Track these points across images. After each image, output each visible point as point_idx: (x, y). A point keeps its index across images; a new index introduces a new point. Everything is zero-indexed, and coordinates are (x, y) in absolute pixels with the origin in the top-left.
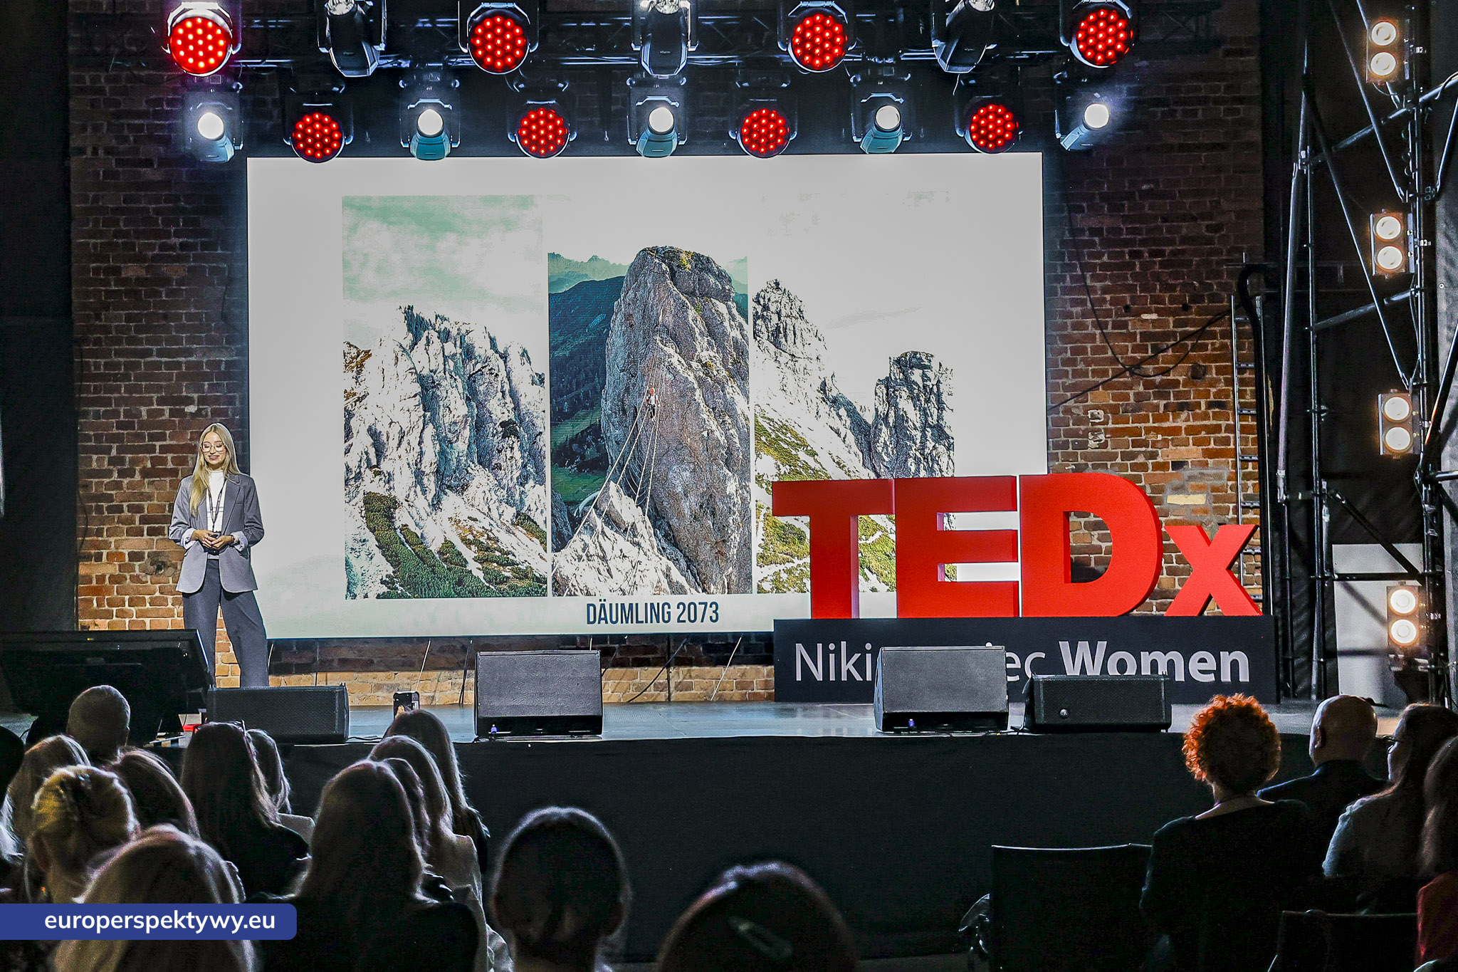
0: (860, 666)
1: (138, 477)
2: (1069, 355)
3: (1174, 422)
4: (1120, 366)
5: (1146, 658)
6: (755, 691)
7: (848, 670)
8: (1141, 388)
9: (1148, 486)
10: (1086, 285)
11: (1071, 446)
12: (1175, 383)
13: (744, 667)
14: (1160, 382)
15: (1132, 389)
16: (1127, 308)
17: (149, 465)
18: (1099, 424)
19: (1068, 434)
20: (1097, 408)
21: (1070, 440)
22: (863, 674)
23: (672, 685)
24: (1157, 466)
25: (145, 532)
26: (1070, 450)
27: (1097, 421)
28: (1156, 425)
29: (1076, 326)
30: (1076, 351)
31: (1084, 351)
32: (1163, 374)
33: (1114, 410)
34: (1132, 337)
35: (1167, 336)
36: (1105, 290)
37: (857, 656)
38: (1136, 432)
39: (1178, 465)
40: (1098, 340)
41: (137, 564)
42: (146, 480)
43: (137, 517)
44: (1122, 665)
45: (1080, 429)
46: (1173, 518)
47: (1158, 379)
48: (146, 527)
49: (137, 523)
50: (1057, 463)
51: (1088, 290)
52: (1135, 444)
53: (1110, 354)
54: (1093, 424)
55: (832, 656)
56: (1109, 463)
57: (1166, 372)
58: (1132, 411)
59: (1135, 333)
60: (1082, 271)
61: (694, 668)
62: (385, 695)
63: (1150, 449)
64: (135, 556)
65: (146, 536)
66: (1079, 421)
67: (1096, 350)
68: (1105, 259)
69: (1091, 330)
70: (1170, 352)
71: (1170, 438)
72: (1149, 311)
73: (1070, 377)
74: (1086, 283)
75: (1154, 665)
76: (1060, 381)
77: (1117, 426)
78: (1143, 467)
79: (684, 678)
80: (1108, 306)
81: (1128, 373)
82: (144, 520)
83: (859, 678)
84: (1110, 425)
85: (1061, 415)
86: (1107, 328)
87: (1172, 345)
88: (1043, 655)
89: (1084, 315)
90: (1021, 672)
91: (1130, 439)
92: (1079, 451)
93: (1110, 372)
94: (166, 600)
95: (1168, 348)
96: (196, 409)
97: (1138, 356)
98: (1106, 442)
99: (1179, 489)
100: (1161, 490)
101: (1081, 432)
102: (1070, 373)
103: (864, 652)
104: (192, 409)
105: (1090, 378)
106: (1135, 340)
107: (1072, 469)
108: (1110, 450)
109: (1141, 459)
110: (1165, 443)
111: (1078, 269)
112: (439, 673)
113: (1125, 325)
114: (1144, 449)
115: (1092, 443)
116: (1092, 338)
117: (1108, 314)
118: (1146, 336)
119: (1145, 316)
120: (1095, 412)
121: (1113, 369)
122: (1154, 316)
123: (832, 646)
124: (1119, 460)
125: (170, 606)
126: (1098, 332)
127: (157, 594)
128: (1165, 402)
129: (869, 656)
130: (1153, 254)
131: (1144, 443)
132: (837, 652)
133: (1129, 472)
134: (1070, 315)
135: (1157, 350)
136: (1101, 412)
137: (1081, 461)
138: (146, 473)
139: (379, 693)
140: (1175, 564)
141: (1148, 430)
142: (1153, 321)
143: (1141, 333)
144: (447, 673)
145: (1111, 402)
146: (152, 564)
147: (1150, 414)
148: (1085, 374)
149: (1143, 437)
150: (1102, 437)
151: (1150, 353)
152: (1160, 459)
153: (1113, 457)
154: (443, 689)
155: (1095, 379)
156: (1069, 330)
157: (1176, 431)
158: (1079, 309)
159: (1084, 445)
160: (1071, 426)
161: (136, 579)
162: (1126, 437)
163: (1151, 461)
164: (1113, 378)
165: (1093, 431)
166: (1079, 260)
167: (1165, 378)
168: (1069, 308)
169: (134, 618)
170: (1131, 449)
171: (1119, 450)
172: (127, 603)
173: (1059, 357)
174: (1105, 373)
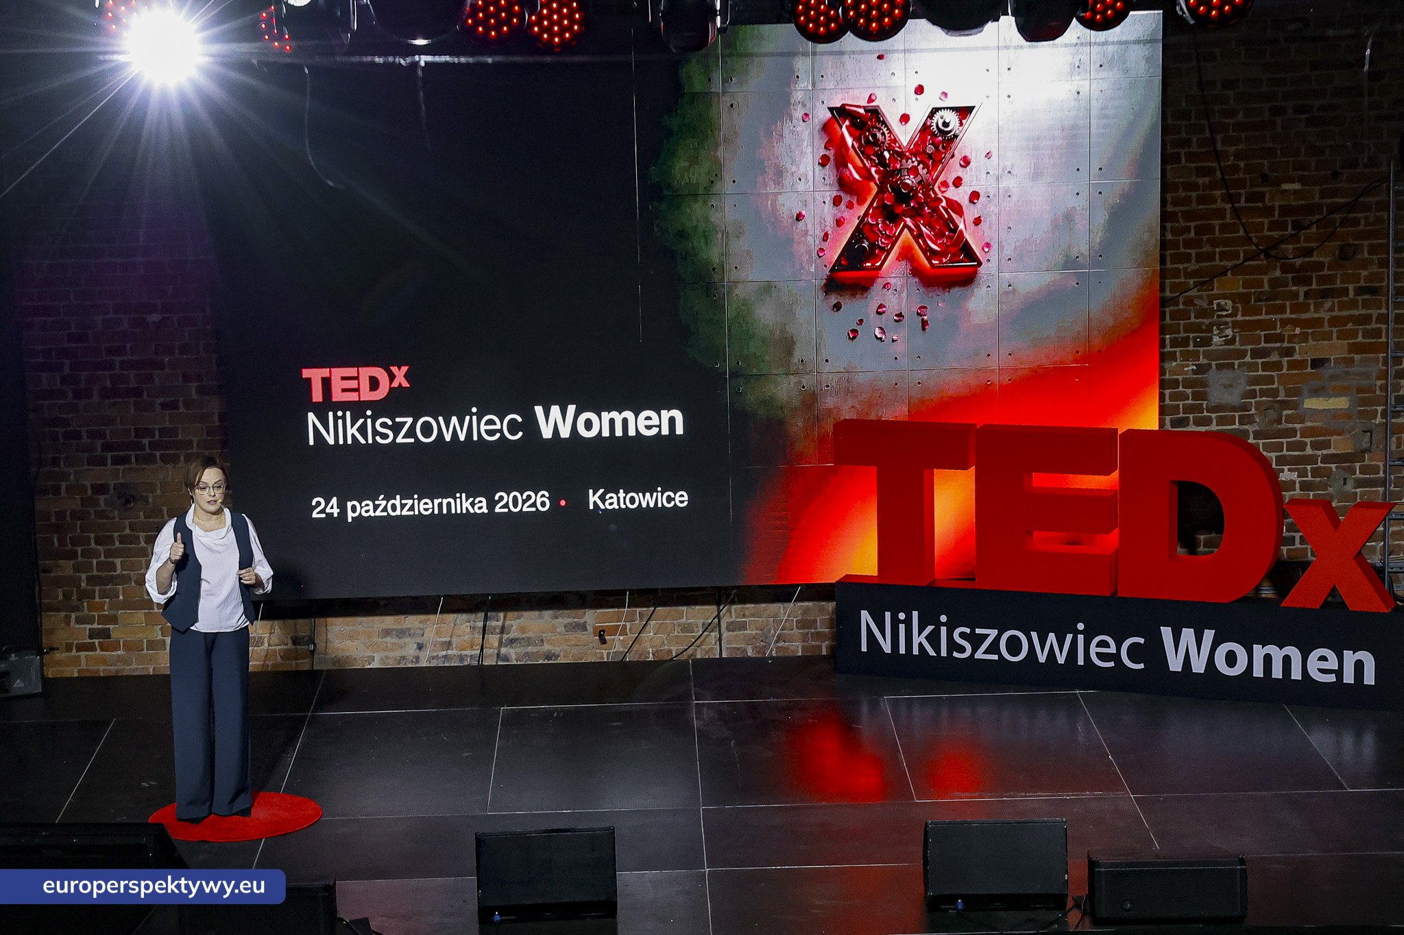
0: (934, 639)
1: (96, 398)
2: (1192, 234)
3: (1315, 311)
4: (1254, 248)
5: (1259, 651)
6: (819, 630)
7: (920, 644)
8: (1278, 273)
9: (1281, 388)
10: (1216, 151)
11: (1191, 343)
12: (1319, 266)
13: (806, 604)
14: (1301, 265)
15: (1266, 274)
16: (1264, 178)
17: (109, 384)
18: (1227, 316)
19: (1190, 328)
20: (1225, 297)
21: (1191, 335)
22: (937, 648)
23: (723, 626)
24: (1293, 365)
25: (109, 462)
26: (1191, 348)
27: (1225, 313)
28: (1294, 316)
29: (1201, 200)
30: (1200, 230)
31: (1209, 229)
32: (1305, 256)
33: (1243, 299)
34: (1269, 211)
35: (1311, 209)
36: (1238, 156)
37: (930, 628)
38: (1270, 325)
39: (1317, 363)
40: (1228, 216)
41: (102, 498)
42: (107, 401)
43: (99, 443)
44: (1231, 659)
45: (1203, 323)
46: (1309, 424)
47: (1299, 261)
48: (109, 455)
49: (99, 449)
50: (1174, 364)
51: (1218, 156)
52: (1268, 339)
53: (1242, 233)
54: (1219, 316)
55: (902, 627)
56: (1236, 362)
57: (1308, 252)
58: (1267, 300)
59: (1273, 207)
60: (1212, 133)
61: (748, 606)
62: (394, 640)
63: (1285, 345)
64: (100, 489)
65: (109, 466)
66: (1202, 313)
67: (1224, 228)
68: (1241, 116)
69: (1219, 204)
70: (1314, 229)
71: (1310, 331)
72: (1292, 181)
73: (1193, 261)
74: (1215, 147)
75: (1268, 659)
76: (1181, 266)
77: (1247, 318)
78: (1277, 366)
79: (736, 617)
80: (1241, 176)
81: (1262, 256)
82: (107, 447)
83: (932, 653)
84: (1239, 318)
85: (1181, 307)
86: (1239, 202)
87: (1318, 221)
88: (1142, 641)
89: (1212, 186)
90: (1116, 657)
91: (1263, 333)
92: (1201, 349)
93: (1242, 255)
94: (138, 537)
95: (1312, 224)
96: (160, 317)
97: (1275, 234)
98: (1234, 337)
99: (1317, 392)
100: (1297, 392)
101: (1204, 327)
102: (1193, 256)
103: (938, 624)
104: (155, 318)
105: (1217, 262)
106: (1273, 215)
107: (1193, 370)
108: (1238, 347)
109: (1274, 358)
110: (1304, 338)
111: (1207, 131)
112: (455, 615)
113: (1260, 197)
114: (1278, 345)
115: (1216, 339)
116: (1220, 214)
117: (1241, 184)
118: (1285, 211)
119: (1285, 186)
120: (1222, 302)
121: (1245, 251)
122: (1297, 186)
123: (902, 616)
124: (1248, 359)
125: (143, 544)
126: (1228, 206)
127: (127, 531)
128: (1306, 288)
129: (944, 630)
130: (1300, 110)
131: (1280, 338)
132: (908, 622)
133: (1260, 373)
134: (1193, 186)
135: (1298, 226)
136: (1229, 303)
137: (1203, 361)
138: (105, 394)
139: (388, 639)
140: (1310, 478)
141: (1284, 323)
142: (1295, 192)
143: (1280, 206)
144: (464, 616)
145: (1241, 290)
146: (119, 498)
147: (1288, 303)
148: (1211, 257)
149: (1278, 331)
150: (1229, 332)
151: (1290, 231)
152: (1297, 357)
153: (1242, 354)
154: (460, 633)
155: (1222, 263)
156: (1194, 204)
157: (1317, 322)
158: (1207, 180)
159: (1207, 342)
160: (1193, 320)
161: (101, 514)
162: (1258, 332)
163: (1286, 359)
164: (1245, 260)
165: (1218, 325)
166: (1208, 119)
167: (1307, 259)
168: (1194, 178)
169: (102, 558)
170: (1263, 344)
171: (1249, 347)
172: (92, 542)
173: (1181, 238)
174: (1235, 255)
